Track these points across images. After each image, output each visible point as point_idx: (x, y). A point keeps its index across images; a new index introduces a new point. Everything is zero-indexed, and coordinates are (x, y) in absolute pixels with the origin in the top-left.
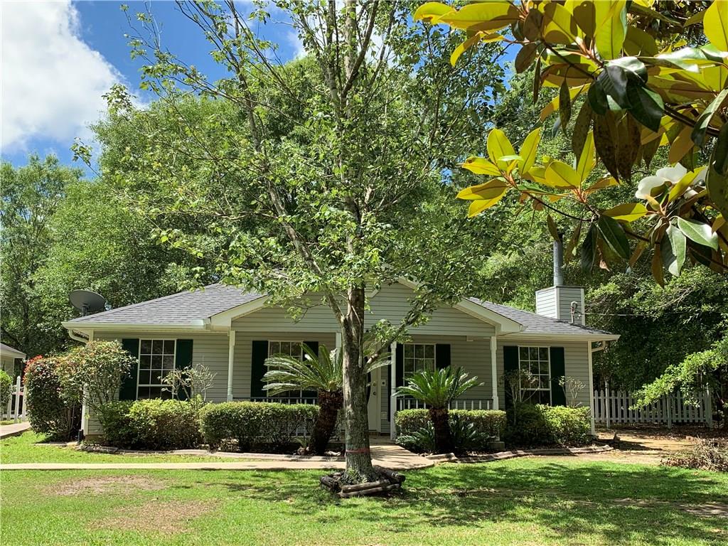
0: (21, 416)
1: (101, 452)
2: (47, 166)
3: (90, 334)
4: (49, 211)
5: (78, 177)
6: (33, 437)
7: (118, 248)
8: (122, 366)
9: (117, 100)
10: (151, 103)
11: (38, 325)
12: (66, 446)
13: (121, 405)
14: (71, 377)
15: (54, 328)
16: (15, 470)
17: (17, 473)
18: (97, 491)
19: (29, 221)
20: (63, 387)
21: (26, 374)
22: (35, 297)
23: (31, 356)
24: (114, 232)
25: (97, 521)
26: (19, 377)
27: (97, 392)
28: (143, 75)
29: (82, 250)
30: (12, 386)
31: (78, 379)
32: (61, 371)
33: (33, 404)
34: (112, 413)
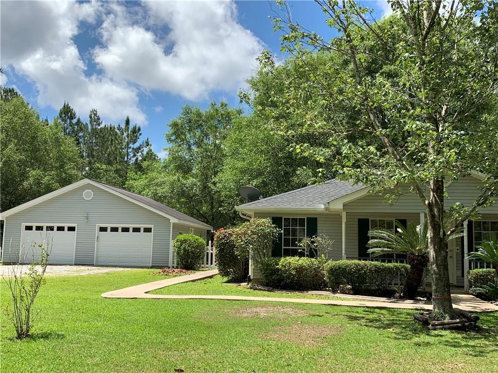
0: (212, 266)
1: (262, 290)
2: (221, 108)
3: (252, 213)
4: (223, 137)
5: (240, 114)
6: (220, 279)
7: (266, 158)
8: (273, 235)
9: (265, 60)
10: (284, 60)
11: (220, 209)
12: (240, 285)
13: (273, 260)
14: (242, 241)
15: (229, 211)
16: (212, 299)
17: (213, 301)
18: (262, 315)
19: (212, 144)
20: (237, 248)
21: (215, 239)
22: (217, 192)
23: (216, 229)
24: (263, 148)
25: (265, 334)
26: (210, 241)
27: (258, 251)
28: (282, 42)
29: (244, 161)
30: (206, 247)
31: (246, 243)
32: (236, 238)
33: (219, 258)
34: (268, 265)
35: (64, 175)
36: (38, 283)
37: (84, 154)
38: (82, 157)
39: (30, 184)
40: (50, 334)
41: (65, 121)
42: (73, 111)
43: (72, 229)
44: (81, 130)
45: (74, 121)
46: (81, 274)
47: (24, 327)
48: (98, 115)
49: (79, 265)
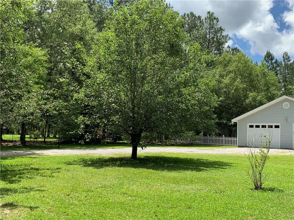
35: (270, 94)
36: (265, 158)
37: (281, 81)
38: (280, 82)
39: (250, 101)
40: (274, 189)
41: (268, 62)
42: (273, 55)
43: (277, 127)
44: (278, 66)
45: (273, 61)
46: (285, 154)
47: (259, 183)
48: (288, 55)
49: (283, 148)
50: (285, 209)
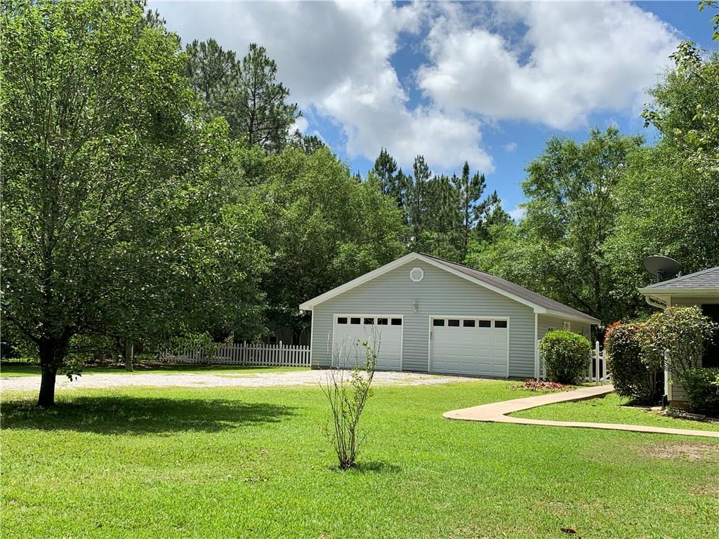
0: (602, 379)
1: (688, 419)
2: (608, 138)
3: (667, 300)
4: (613, 181)
5: (639, 145)
6: (617, 400)
7: (686, 211)
8: (704, 332)
9: (685, 57)
10: (711, 53)
11: (610, 292)
12: (650, 410)
13: (705, 373)
14: (652, 342)
15: (625, 295)
16: (607, 429)
17: (610, 432)
18: (692, 457)
19: (594, 194)
20: (643, 352)
21: (607, 339)
22: (605, 266)
23: (608, 321)
24: (680, 195)
25: (700, 487)
26: (597, 342)
27: (679, 358)
28: (716, 25)
29: (649, 216)
30: (591, 351)
31: (659, 345)
32: (641, 337)
33: (615, 368)
34: (696, 380)
35: (384, 249)
36: (364, 394)
37: (409, 219)
38: (406, 223)
39: (341, 262)
40: (381, 465)
41: (382, 175)
42: (393, 161)
43: (397, 322)
44: (404, 185)
45: (394, 174)
46: (412, 385)
47: (349, 454)
48: (425, 164)
49: (408, 371)
50: (401, 511)
